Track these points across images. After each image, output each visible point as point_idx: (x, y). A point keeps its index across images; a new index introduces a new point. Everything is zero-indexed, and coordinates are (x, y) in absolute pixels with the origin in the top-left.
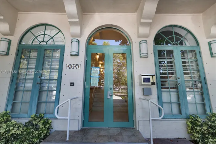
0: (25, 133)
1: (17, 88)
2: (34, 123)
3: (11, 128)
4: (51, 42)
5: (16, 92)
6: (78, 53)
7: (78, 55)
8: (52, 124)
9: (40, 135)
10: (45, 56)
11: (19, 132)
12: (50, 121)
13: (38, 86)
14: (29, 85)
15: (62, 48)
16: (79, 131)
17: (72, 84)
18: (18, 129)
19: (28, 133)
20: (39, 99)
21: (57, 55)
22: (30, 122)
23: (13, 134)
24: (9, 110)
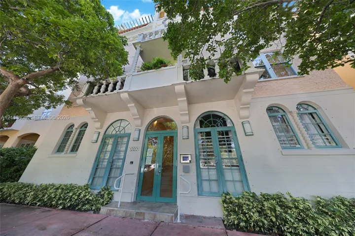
0: (94, 199)
1: (97, 166)
2: (102, 193)
3: (87, 194)
4: (122, 132)
5: (97, 168)
6: (138, 139)
7: (138, 140)
8: (114, 195)
9: (103, 202)
10: (118, 142)
11: (91, 198)
12: (112, 193)
13: (110, 165)
14: (105, 163)
15: (129, 135)
16: (131, 203)
17: (132, 163)
18: (91, 196)
19: (96, 200)
20: (109, 175)
21: (125, 140)
22: (100, 192)
23: (87, 199)
24: (90, 183)
